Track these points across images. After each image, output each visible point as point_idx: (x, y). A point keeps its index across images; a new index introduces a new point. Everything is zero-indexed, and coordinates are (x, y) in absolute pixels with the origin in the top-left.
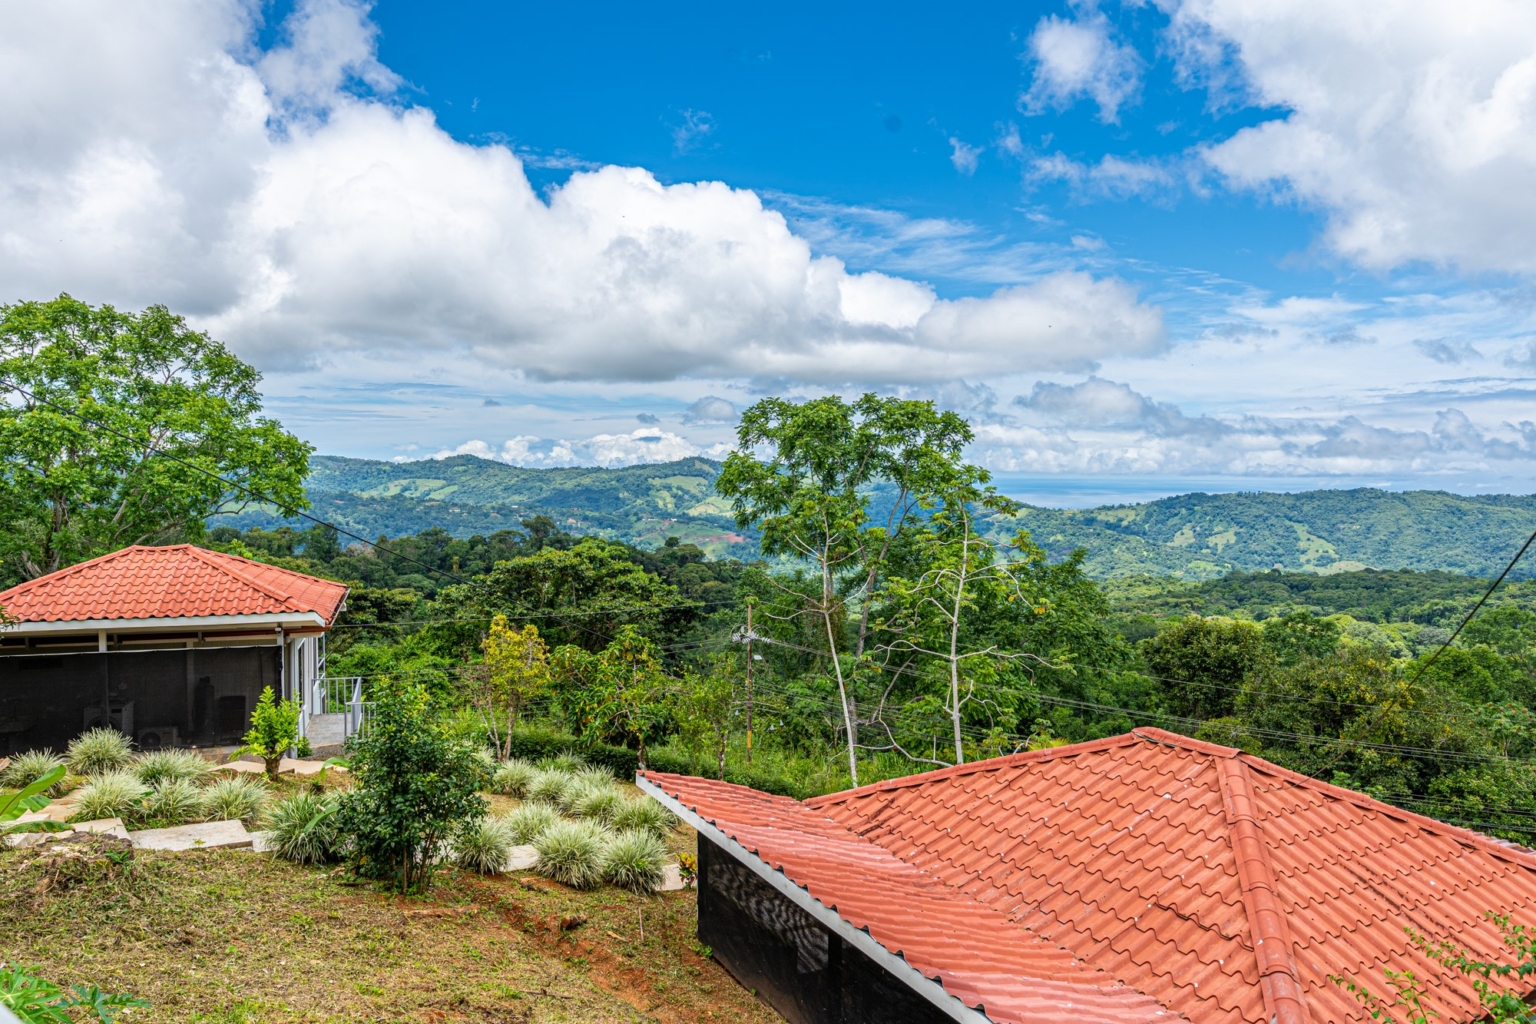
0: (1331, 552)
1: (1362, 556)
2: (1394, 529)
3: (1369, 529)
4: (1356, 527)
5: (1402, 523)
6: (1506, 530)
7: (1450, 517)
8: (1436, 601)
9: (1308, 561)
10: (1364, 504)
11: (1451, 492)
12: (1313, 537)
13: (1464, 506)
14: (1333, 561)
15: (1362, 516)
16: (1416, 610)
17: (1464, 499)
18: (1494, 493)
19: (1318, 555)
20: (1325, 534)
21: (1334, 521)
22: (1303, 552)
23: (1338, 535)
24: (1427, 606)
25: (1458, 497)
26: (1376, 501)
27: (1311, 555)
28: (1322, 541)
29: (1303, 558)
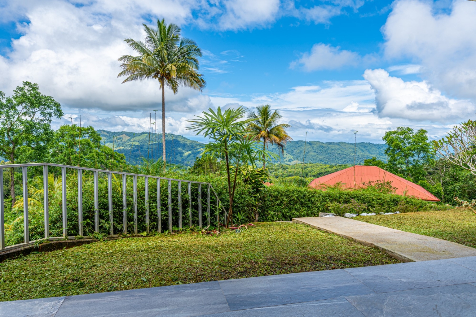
0: (292, 158)
1: (299, 159)
2: (307, 152)
3: (301, 151)
4: (298, 151)
5: (309, 150)
6: (333, 151)
7: (320, 148)
8: (318, 171)
9: (286, 161)
10: (300, 145)
11: (320, 141)
12: (288, 154)
13: (324, 145)
14: (292, 160)
15: (299, 148)
16: (313, 174)
17: (324, 143)
18: (331, 142)
19: (289, 159)
20: (290, 153)
21: (293, 149)
22: (285, 158)
23: (294, 153)
24: (316, 173)
25: (322, 143)
26: (303, 144)
27: (287, 159)
28: (290, 155)
29: (285, 160)
